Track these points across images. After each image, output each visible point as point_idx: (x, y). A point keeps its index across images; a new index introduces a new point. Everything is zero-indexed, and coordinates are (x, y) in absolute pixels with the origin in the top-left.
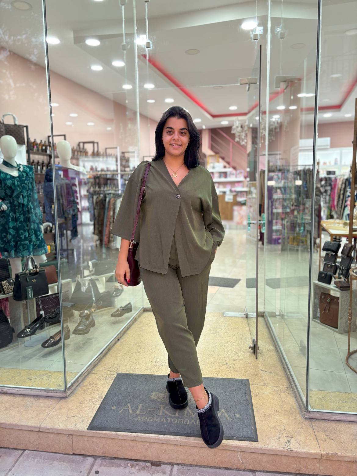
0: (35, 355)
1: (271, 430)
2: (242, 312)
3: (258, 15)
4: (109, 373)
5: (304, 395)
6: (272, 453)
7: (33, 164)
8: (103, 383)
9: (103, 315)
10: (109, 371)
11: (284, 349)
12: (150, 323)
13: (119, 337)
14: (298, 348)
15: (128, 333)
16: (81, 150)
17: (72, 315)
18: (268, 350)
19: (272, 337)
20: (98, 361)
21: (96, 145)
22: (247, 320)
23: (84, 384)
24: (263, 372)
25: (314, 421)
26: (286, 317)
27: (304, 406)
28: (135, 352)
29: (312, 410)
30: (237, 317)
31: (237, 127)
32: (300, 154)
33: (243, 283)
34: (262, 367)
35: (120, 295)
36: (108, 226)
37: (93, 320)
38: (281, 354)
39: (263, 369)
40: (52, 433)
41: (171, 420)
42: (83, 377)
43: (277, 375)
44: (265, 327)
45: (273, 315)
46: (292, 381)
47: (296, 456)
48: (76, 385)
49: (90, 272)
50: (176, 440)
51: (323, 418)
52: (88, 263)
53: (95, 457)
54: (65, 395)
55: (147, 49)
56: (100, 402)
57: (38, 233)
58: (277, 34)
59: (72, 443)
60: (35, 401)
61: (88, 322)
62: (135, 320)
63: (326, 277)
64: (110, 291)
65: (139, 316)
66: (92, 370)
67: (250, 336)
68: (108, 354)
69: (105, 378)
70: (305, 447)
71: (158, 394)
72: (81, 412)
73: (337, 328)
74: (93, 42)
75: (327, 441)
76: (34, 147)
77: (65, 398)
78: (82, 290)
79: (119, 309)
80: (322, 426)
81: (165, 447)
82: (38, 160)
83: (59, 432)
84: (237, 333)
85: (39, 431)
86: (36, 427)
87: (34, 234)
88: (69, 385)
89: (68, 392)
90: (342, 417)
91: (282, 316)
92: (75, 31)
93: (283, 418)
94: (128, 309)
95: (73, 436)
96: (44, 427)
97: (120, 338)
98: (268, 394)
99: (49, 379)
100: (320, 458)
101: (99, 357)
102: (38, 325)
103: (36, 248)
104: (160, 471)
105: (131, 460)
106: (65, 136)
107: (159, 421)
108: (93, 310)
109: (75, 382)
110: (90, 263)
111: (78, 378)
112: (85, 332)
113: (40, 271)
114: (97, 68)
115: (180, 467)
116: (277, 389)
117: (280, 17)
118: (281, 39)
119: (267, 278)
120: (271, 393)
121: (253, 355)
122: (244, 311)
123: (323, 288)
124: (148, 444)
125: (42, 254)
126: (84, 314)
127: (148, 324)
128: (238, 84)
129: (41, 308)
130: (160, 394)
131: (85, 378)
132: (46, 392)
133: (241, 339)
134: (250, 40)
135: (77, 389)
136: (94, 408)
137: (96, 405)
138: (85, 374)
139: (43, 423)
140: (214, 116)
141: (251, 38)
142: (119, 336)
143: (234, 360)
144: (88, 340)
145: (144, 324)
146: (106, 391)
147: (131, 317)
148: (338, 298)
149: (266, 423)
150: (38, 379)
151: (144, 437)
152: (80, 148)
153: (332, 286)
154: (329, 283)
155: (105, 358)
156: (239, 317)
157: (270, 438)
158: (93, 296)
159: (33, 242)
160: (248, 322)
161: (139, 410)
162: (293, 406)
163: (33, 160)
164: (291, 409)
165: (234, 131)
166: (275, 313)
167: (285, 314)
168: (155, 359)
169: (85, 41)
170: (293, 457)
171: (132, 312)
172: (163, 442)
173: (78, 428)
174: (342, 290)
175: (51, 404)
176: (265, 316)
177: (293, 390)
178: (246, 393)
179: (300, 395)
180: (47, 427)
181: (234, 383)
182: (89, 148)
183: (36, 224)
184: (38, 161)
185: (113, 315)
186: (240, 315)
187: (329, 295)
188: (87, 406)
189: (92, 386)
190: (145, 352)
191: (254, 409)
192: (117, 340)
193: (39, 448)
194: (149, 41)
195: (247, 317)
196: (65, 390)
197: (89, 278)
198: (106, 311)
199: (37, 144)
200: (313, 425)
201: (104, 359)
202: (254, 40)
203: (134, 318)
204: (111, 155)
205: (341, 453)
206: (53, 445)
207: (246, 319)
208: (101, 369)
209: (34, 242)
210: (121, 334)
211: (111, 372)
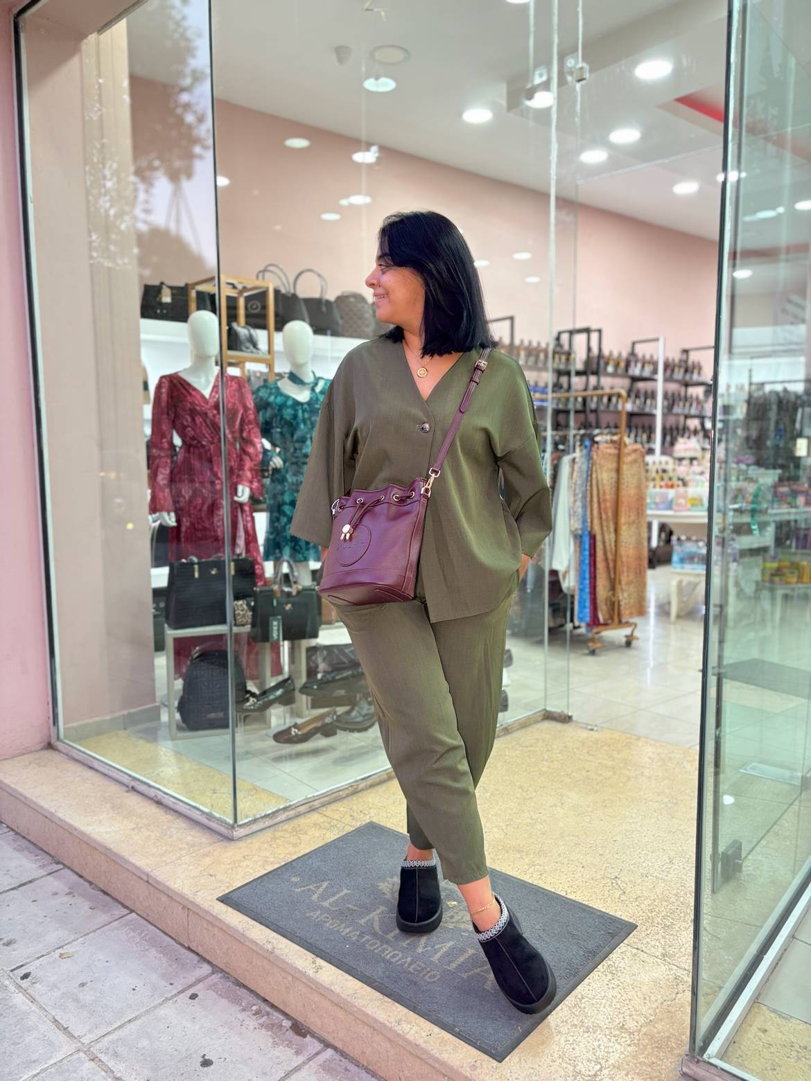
4: (348, 819)
8: (317, 835)
10: (351, 816)
20: (347, 792)
29: (715, 1061)
40: (163, 893)
41: (367, 940)
42: (291, 813)
43: (729, 947)
50: (332, 990)
53: (216, 969)
54: (234, 835)
55: (578, 86)
59: (188, 925)
65: (524, 725)
66: (323, 805)
69: (331, 827)
72: (230, 871)
77: (230, 839)
83: (172, 895)
85: (148, 882)
86: (144, 873)
89: (239, 833)
93: (622, 1049)
95: (189, 912)
98: (646, 980)
101: (353, 785)
104: (294, 1046)
105: (265, 1000)
107: (344, 934)
109: (264, 817)
115: (338, 1057)
120: (656, 981)
131: (298, 816)
132: (208, 818)
135: (264, 832)
138: (299, 809)
139: (159, 869)
152: (557, 345)
161: (332, 899)
178: (592, 952)
180: (159, 879)
182: (579, 344)
188: (248, 867)
189: (294, 833)
193: (149, 916)
196: (234, 825)
201: (365, 792)
206: (165, 918)
208: (342, 809)
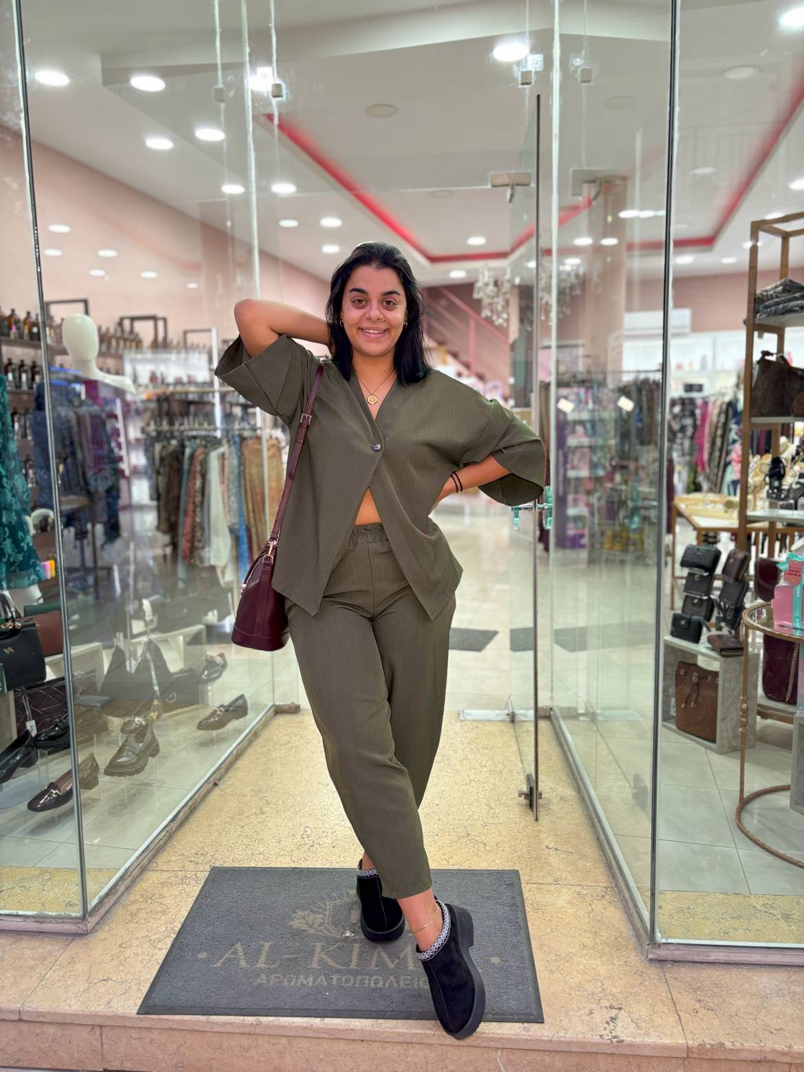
0: (11, 830)
1: (572, 992)
2: (501, 709)
3: (532, 29)
4: (192, 866)
5: (645, 903)
6: (575, 1049)
7: (10, 368)
8: (176, 893)
9: (178, 724)
10: (191, 862)
11: (597, 796)
12: (289, 742)
13: (216, 779)
14: (629, 791)
15: (238, 768)
16: (126, 335)
17: (104, 728)
18: (561, 799)
19: (570, 767)
20: (166, 838)
21: (161, 324)
22: (514, 728)
23: (132, 897)
24: (551, 852)
25: (669, 966)
26: (600, 718)
27: (646, 932)
28: (256, 814)
29: (664, 941)
30: (489, 721)
31: (487, 284)
32: (627, 345)
33: (502, 640)
34: (549, 841)
35: (218, 677)
36: (190, 513)
37: (154, 740)
38: (591, 809)
39: (552, 845)
40: (51, 1023)
41: (339, 980)
42: (128, 881)
43: (583, 857)
44: (554, 743)
45: (572, 714)
46: (617, 871)
47: (631, 1053)
48: (112, 902)
49: (147, 624)
50: (352, 1029)
51: (689, 958)
52: (141, 605)
54: (85, 928)
55: (274, 101)
56: (169, 942)
57: (20, 534)
58: (575, 72)
59: (102, 1045)
60: (11, 944)
61: (141, 745)
62: (255, 735)
63: (689, 627)
64: (193, 667)
65: (265, 724)
66: (150, 861)
67: (520, 765)
68: (191, 820)
69: (182, 880)
70: (651, 1031)
71: (309, 915)
72: (122, 968)
73: (714, 741)
74: (147, 83)
75: (700, 1013)
76: (10, 328)
77: (83, 935)
78: (128, 669)
79: (215, 712)
80: (688, 979)
81: (325, 1045)
82: (22, 358)
83: (68, 1021)
84: (492, 760)
85: (20, 1020)
86: (12, 1012)
87: (9, 537)
88: (93, 903)
89: (92, 921)
90: (733, 954)
91: (592, 716)
92: (105, 57)
93: (600, 962)
94: (238, 709)
95: (104, 1029)
96: (31, 1010)
97: (220, 779)
98: (564, 905)
99: (46, 888)
100: (685, 1056)
101: (168, 829)
102: (18, 758)
103: (15, 571)
106: (85, 302)
107: (310, 984)
108: (153, 715)
109: (107, 894)
110: (146, 604)
111: (116, 884)
112: (134, 769)
113: (23, 627)
114: (159, 143)
116: (585, 892)
117: (581, 33)
118: (583, 84)
119: (556, 627)
120: (570, 903)
121: (529, 811)
122: (506, 707)
123: (683, 652)
124: (284, 1041)
125: (29, 585)
126: (133, 726)
127: (284, 745)
128: (486, 185)
129: (28, 713)
130: (312, 916)
131: (133, 882)
132: (37, 922)
133: (501, 772)
134: (513, 84)
135: (112, 911)
136: (155, 958)
137: (160, 949)
138: (133, 874)
139: (29, 1000)
140: (433, 259)
141: (515, 80)
142: (217, 776)
143: (485, 825)
144: (142, 787)
145: (276, 744)
146: (184, 913)
147: (246, 728)
148: (715, 674)
149: (559, 976)
150: (18, 890)
151: (274, 1026)
152: (123, 331)
153: (703, 647)
154: (696, 640)
155: (182, 831)
156: (495, 721)
157: (571, 1013)
158: (155, 681)
159: (7, 556)
160: (515, 732)
161: (263, 958)
162: (621, 933)
163: (10, 360)
164: (616, 939)
165: (478, 293)
166: (576, 709)
167: (599, 711)
168: (302, 828)
169: (128, 81)
170: (625, 1056)
171: (247, 717)
172: (320, 1035)
173: (114, 1009)
174: (724, 656)
175: (50, 953)
176: (553, 718)
177: (621, 892)
178: (513, 905)
179: (636, 906)
180: (40, 1010)
181: (485, 880)
182: (145, 331)
183: (14, 514)
184: (22, 361)
185: (202, 726)
186: (498, 715)
187: (696, 665)
188: (137, 954)
189: (150, 901)
190: (277, 812)
191: (532, 942)
192: (211, 785)
193: (20, 1060)
194: (278, 81)
195: (513, 721)
196: (84, 915)
197: (144, 639)
198: (186, 716)
199: (17, 322)
200: (668, 975)
201: (179, 834)
202: (523, 84)
203: (251, 730)
204: (198, 346)
205: (733, 1042)
206: (55, 1052)
207: (510, 725)
208: (173, 858)
209: (10, 556)
210: (223, 771)
211: (197, 864)
